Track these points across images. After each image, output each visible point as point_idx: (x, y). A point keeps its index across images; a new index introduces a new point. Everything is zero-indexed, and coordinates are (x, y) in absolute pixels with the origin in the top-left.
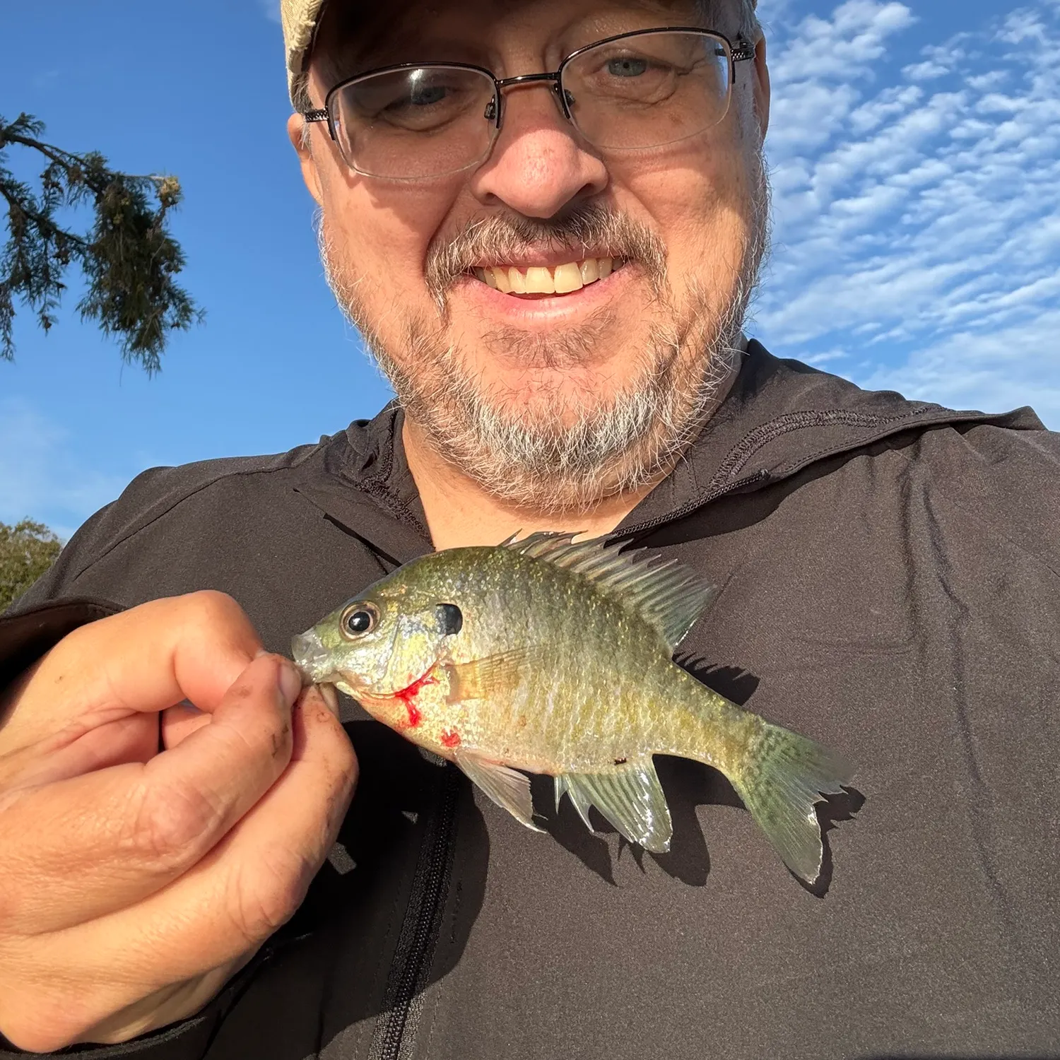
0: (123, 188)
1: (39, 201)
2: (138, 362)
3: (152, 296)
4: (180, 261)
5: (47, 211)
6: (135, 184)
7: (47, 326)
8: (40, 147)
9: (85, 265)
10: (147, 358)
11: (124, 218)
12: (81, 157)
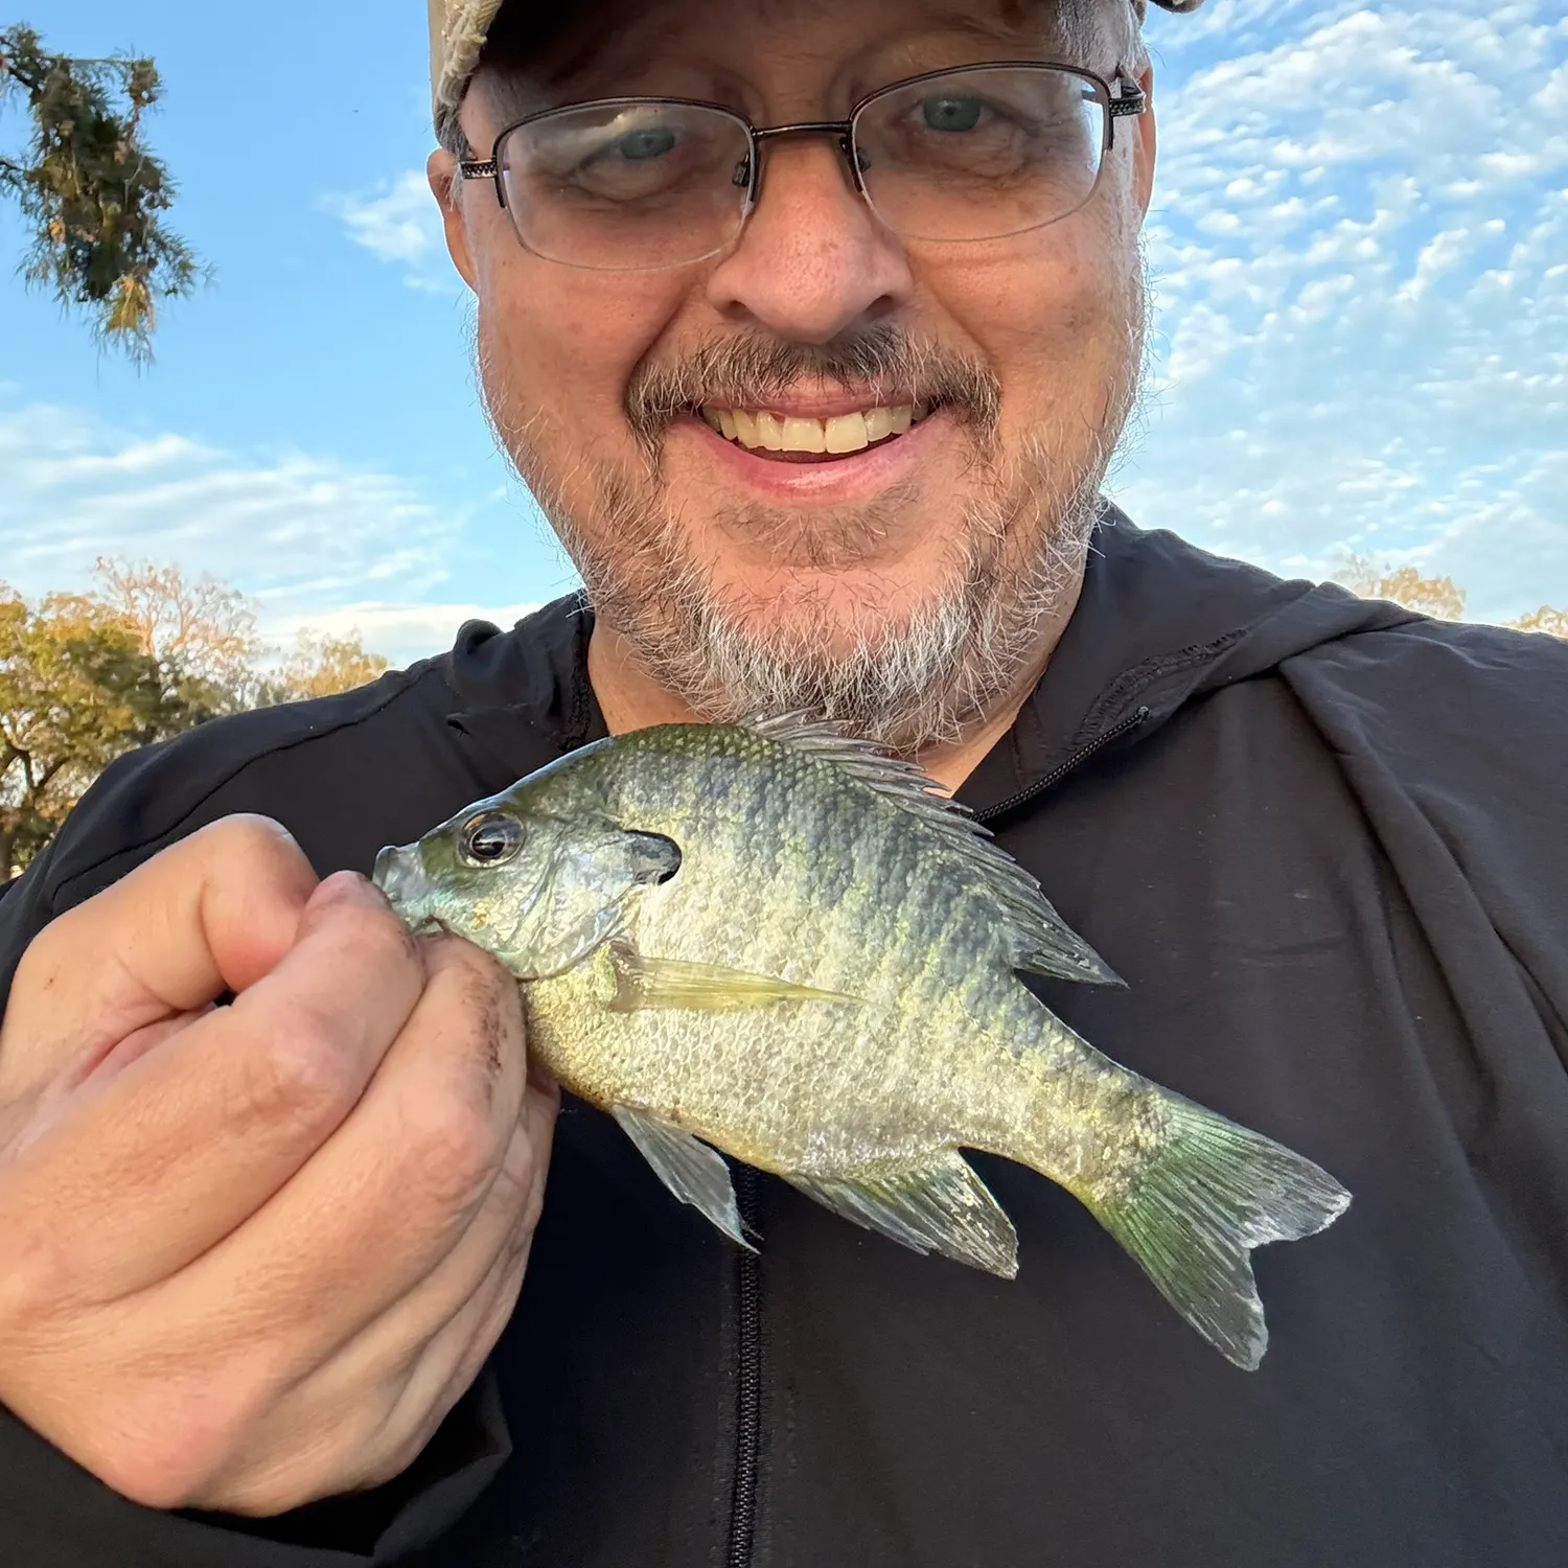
0: (70, 80)
2: (116, 355)
3: (132, 247)
4: (170, 192)
6: (91, 73)
9: (23, 203)
10: (131, 343)
11: (76, 128)
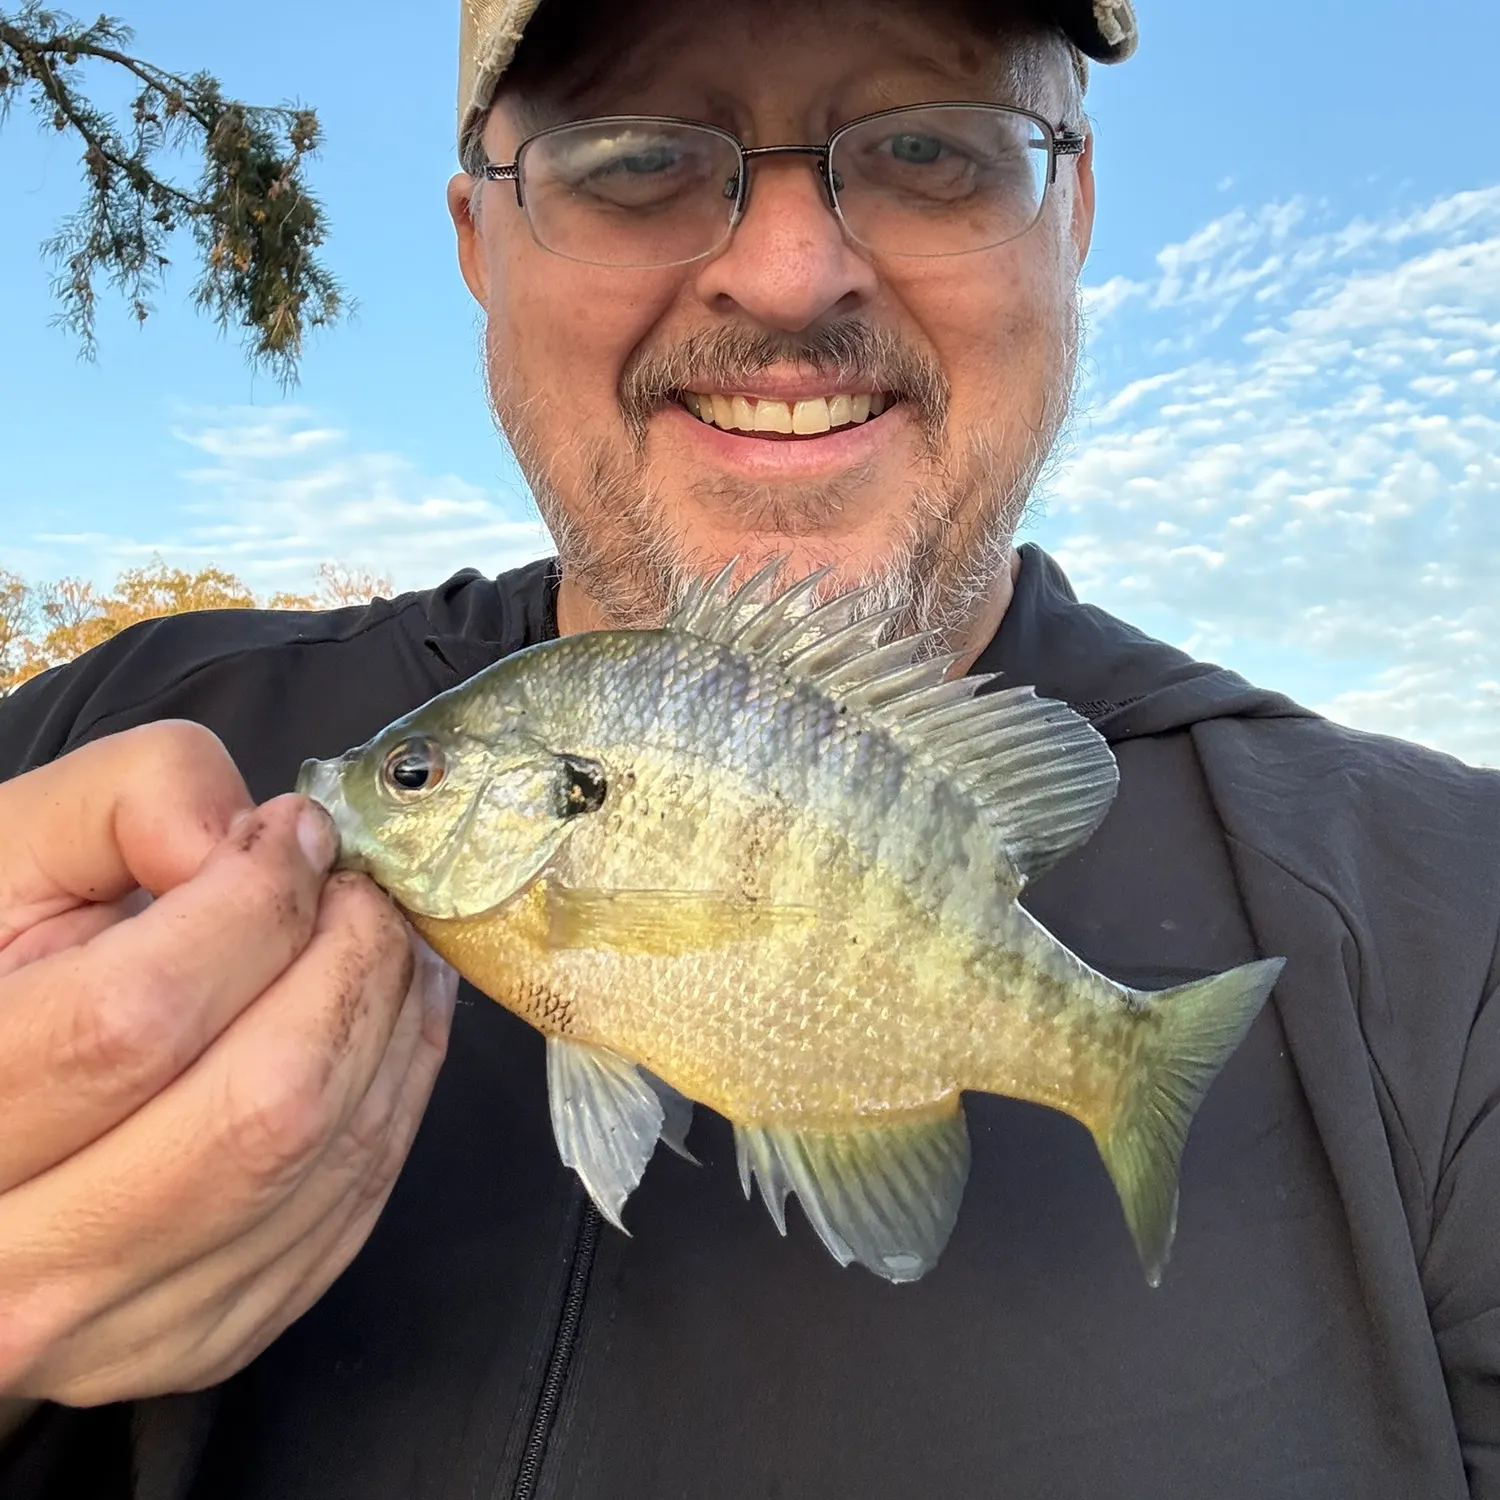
0: (242, 125)
1: (130, 140)
2: (266, 371)
4: (323, 231)
5: (141, 153)
6: (260, 120)
7: (142, 316)
8: (128, 63)
9: (196, 232)
10: (280, 365)
11: (243, 167)
12: (184, 79)
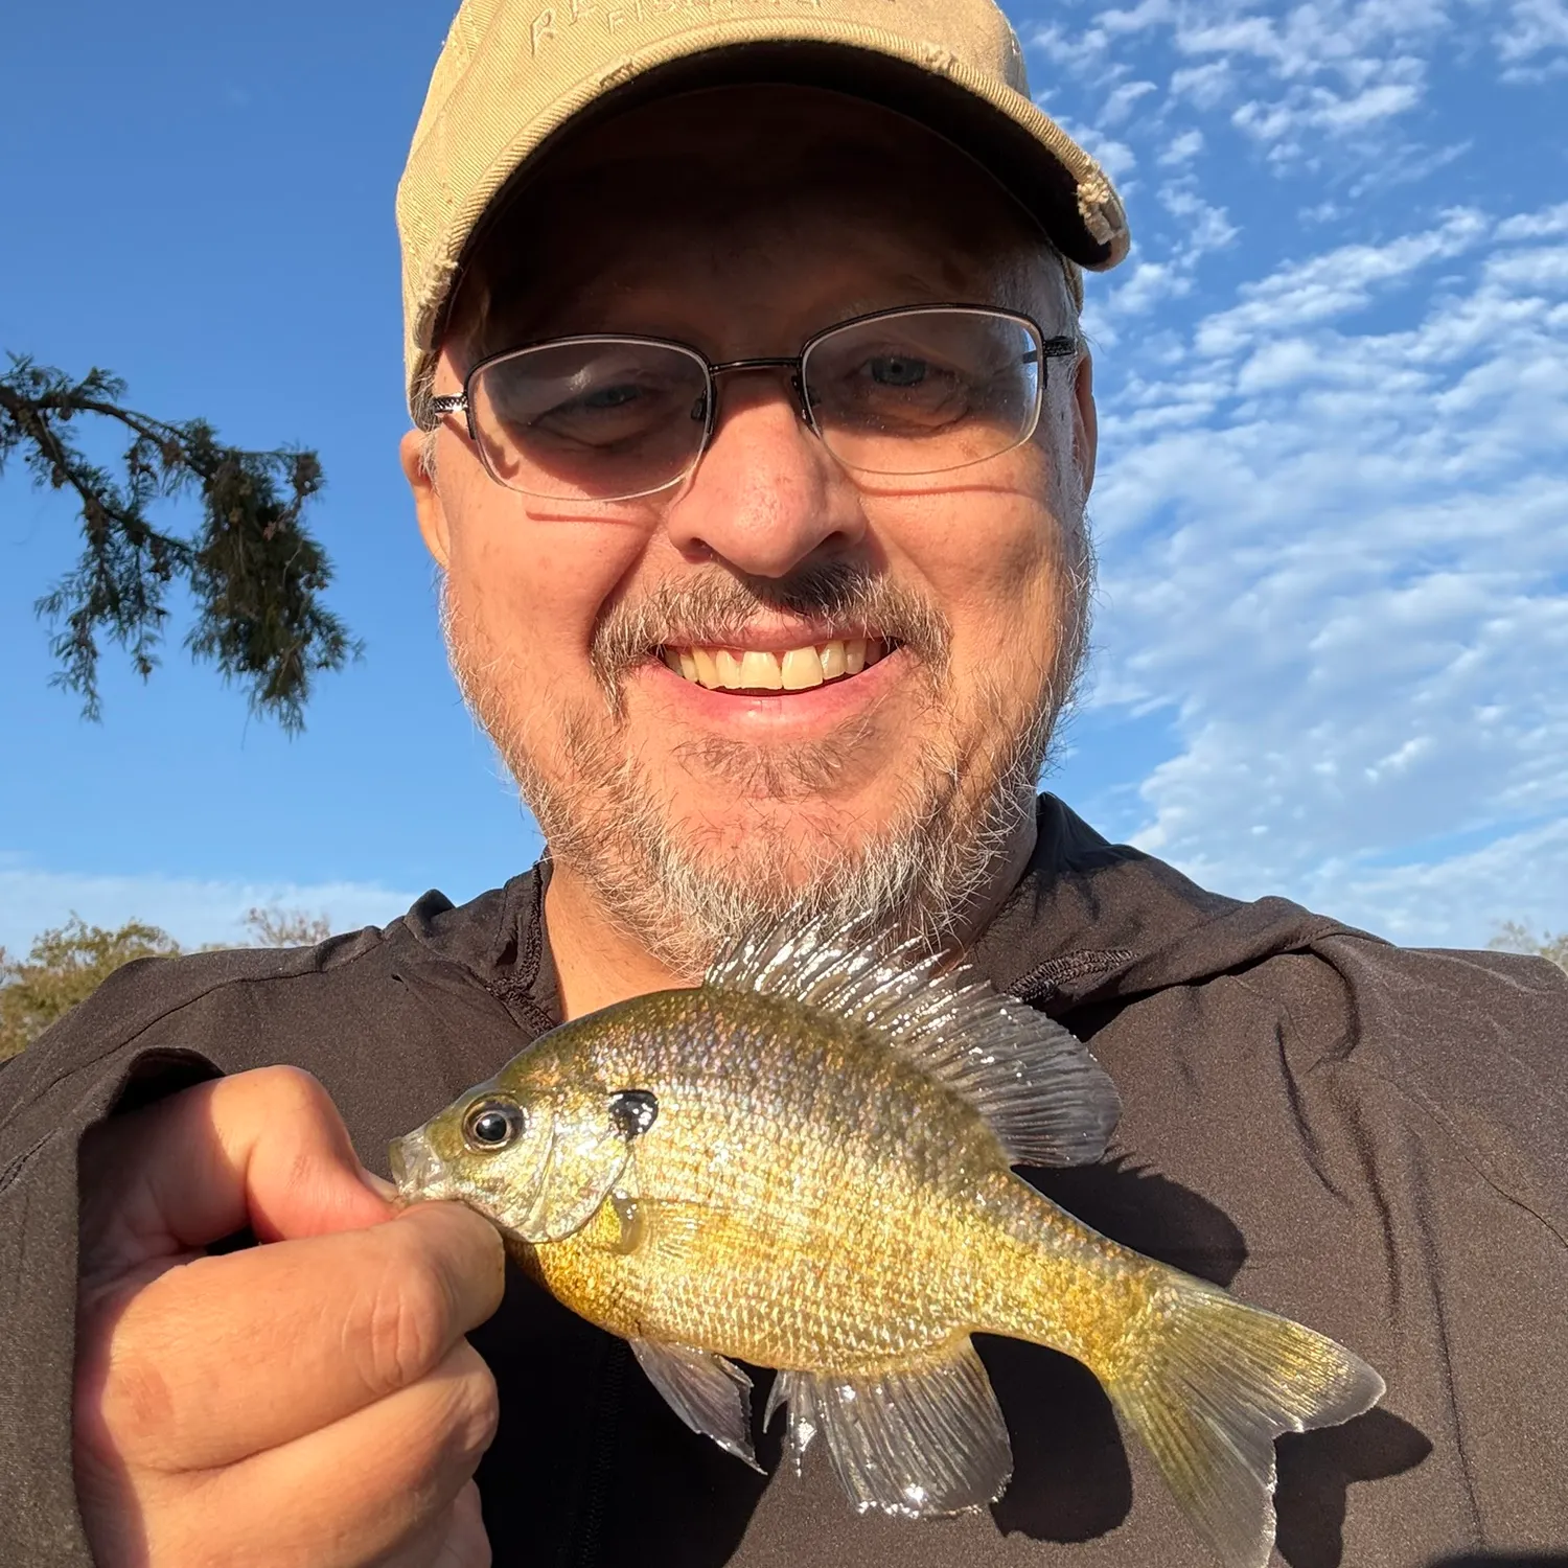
0: (240, 471)
1: (124, 493)
2: (271, 718)
3: (290, 622)
4: (325, 573)
5: (136, 507)
6: (258, 464)
7: (146, 670)
8: (121, 415)
9: (193, 581)
10: (285, 711)
11: (245, 514)
12: (180, 427)
